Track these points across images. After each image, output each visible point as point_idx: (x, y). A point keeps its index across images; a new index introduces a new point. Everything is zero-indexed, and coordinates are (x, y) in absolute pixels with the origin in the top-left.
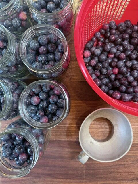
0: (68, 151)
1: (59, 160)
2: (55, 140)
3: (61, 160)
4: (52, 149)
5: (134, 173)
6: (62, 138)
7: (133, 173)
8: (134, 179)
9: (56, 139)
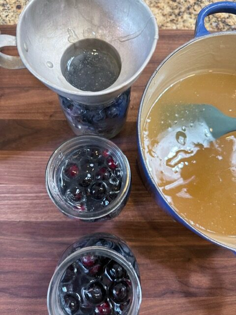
0: (41, 240)
1: (24, 259)
2: (19, 221)
3: (26, 259)
4: (13, 238)
5: (166, 280)
6: (31, 218)
7: (163, 282)
8: (167, 293)
9: (21, 220)
